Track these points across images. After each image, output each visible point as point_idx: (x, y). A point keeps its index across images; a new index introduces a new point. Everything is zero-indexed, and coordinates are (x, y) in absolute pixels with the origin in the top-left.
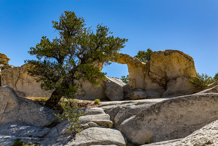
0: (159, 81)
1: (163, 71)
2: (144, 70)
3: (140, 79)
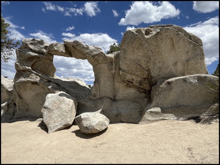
0: (138, 85)
1: (144, 66)
2: (111, 67)
3: (107, 83)
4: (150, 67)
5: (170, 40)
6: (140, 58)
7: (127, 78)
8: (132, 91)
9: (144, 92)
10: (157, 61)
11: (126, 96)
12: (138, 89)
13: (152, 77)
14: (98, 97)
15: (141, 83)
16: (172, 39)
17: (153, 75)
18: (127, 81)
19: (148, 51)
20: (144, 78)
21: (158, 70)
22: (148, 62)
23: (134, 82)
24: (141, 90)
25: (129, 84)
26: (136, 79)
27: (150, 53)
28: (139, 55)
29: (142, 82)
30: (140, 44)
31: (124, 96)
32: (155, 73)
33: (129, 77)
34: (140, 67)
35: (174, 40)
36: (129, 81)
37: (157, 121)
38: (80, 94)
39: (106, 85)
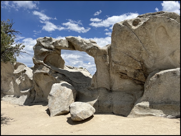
0: (132, 76)
1: (136, 58)
2: (105, 59)
3: (103, 74)
4: (143, 58)
5: (162, 28)
6: (130, 49)
7: (120, 70)
8: (127, 83)
9: (140, 84)
10: (150, 52)
11: (122, 87)
12: (134, 80)
13: (146, 69)
14: (96, 87)
15: (135, 75)
16: (164, 27)
17: (148, 66)
18: (121, 73)
19: (137, 42)
20: (139, 70)
21: (153, 61)
22: (140, 53)
23: (128, 74)
24: (137, 82)
25: (123, 75)
26: (130, 71)
27: (140, 44)
28: (129, 47)
29: (137, 74)
30: (128, 36)
31: (120, 87)
32: (149, 64)
33: (122, 69)
34: (131, 59)
35: (167, 28)
36: (122, 73)
37: (143, 116)
38: (81, 84)
39: (102, 76)
